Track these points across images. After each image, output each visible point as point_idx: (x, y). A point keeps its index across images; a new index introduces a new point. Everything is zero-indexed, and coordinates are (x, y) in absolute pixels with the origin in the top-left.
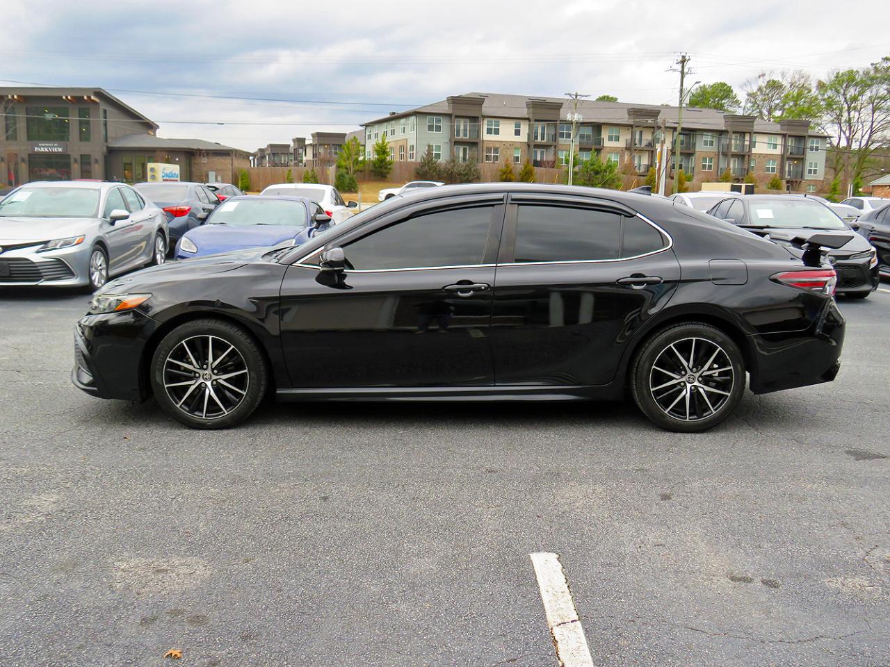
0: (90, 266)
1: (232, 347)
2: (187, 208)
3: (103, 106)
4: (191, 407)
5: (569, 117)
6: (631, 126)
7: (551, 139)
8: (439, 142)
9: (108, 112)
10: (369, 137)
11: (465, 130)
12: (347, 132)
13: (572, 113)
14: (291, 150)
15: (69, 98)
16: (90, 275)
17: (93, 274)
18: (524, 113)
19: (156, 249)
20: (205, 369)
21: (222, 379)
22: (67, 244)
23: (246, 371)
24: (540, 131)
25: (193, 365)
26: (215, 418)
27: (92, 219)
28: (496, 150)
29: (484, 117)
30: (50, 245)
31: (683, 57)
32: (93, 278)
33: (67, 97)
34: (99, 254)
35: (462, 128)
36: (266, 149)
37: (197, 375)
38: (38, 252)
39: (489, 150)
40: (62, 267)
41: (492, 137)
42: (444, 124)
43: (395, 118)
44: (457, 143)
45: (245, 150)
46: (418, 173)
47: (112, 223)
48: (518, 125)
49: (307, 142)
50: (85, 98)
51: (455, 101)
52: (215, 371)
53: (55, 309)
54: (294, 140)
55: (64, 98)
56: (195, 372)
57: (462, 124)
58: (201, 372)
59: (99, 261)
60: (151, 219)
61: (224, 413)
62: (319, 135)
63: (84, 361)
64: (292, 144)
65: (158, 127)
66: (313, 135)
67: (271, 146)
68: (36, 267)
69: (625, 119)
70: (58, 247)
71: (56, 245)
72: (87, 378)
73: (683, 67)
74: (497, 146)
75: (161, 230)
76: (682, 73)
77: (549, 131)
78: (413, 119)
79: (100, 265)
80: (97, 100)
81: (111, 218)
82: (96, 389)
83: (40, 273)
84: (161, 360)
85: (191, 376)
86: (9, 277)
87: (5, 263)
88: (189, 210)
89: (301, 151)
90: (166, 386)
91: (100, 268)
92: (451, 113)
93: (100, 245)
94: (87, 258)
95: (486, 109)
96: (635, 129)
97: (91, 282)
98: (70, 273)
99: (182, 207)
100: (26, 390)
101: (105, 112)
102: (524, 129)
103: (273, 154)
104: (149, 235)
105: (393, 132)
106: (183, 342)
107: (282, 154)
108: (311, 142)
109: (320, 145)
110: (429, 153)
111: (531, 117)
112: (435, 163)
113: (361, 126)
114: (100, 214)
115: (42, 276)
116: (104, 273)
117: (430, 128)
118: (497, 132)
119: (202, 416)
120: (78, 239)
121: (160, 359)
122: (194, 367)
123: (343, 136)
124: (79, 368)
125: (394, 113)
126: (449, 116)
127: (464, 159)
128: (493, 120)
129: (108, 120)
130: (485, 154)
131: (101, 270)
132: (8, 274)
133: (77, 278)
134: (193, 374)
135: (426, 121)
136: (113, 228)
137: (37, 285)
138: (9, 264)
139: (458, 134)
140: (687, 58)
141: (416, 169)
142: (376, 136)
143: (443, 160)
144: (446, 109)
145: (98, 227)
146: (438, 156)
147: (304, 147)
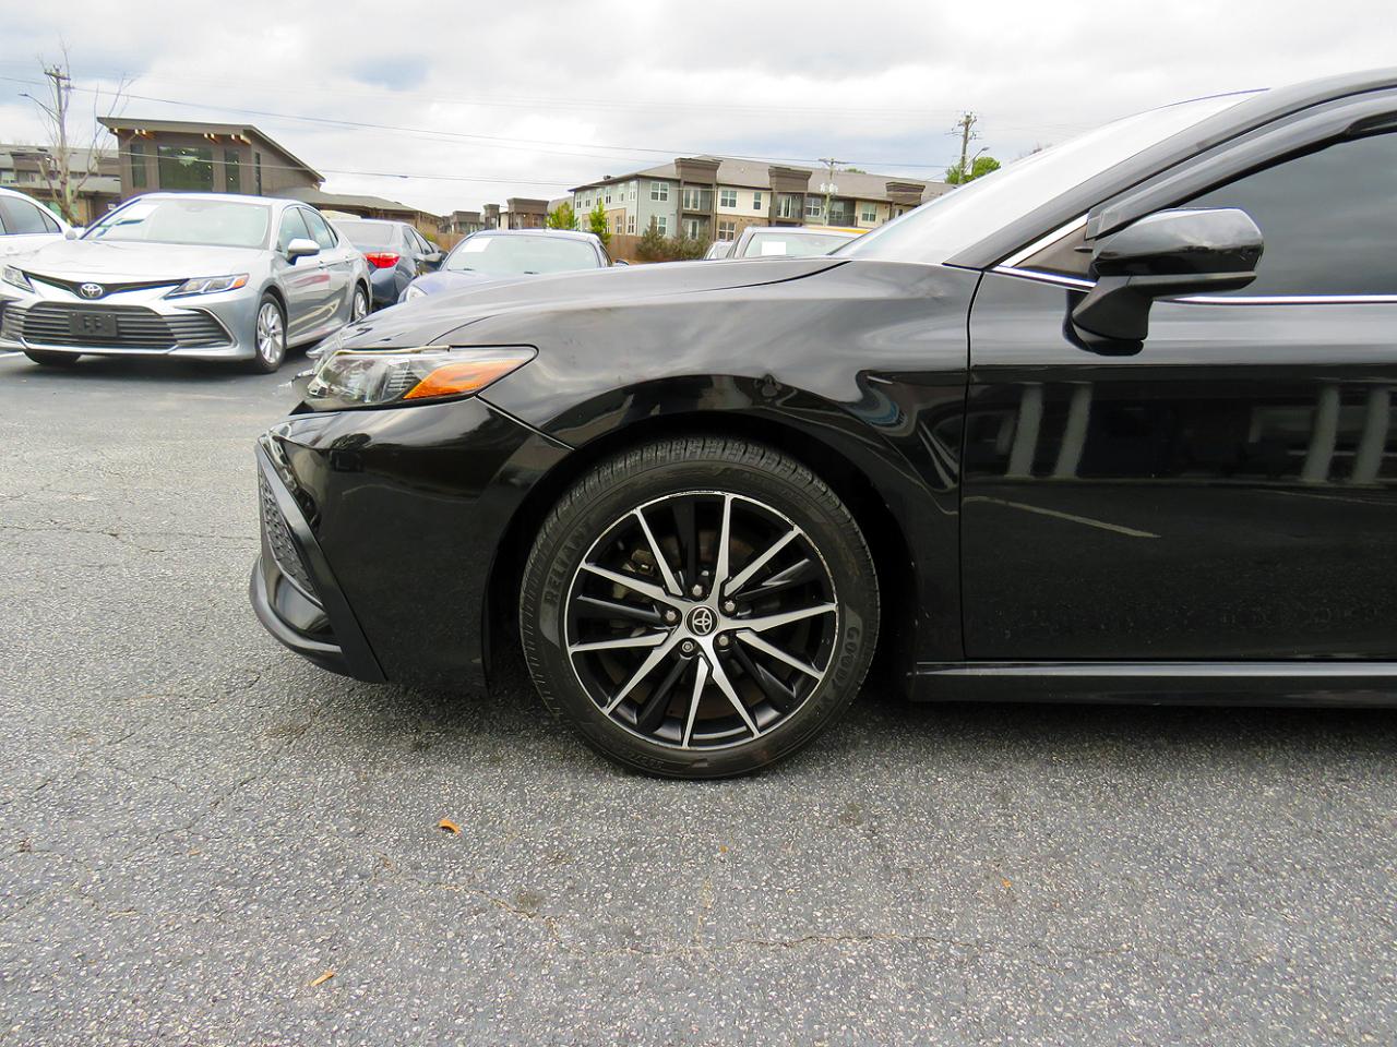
0: (257, 328)
1: (797, 530)
2: (394, 256)
3: (255, 149)
4: (646, 714)
5: (822, 189)
6: (890, 203)
7: (796, 215)
8: (663, 213)
9: (261, 157)
10: (579, 205)
11: (695, 200)
12: (550, 200)
13: (827, 184)
14: (482, 220)
15: (213, 136)
16: (257, 343)
17: (261, 340)
18: (765, 181)
19: (356, 312)
20: (697, 599)
21: (752, 631)
22: (217, 287)
23: (832, 607)
24: (783, 206)
25: (666, 588)
26: (717, 746)
27: (259, 251)
28: (732, 226)
29: (718, 185)
30: (188, 287)
31: (968, 117)
32: (262, 348)
33: (209, 135)
34: (271, 309)
35: (692, 197)
36: (452, 217)
37: (671, 616)
38: (167, 298)
39: (723, 225)
40: (208, 325)
41: (727, 210)
42: (672, 191)
43: (610, 182)
44: (686, 215)
45: (432, 213)
46: (640, 250)
47: (292, 261)
48: (758, 197)
49: (501, 210)
50: (233, 137)
51: (683, 164)
52: (730, 606)
53: (198, 396)
54: (485, 207)
55: (206, 136)
56: (665, 607)
57: (693, 193)
58: (685, 607)
59: (271, 319)
60: (348, 264)
61: (749, 733)
62: (516, 202)
63: (294, 557)
64: (483, 212)
65: (323, 180)
66: (509, 202)
67: (458, 213)
68: (165, 323)
69: (883, 194)
70: (202, 291)
71: (199, 288)
72: (305, 611)
73: (967, 130)
74: (733, 220)
75: (361, 282)
76: (966, 137)
77: (795, 206)
78: (633, 183)
79: (274, 328)
80: (248, 141)
81: (290, 252)
82: (336, 649)
83: (172, 334)
84: (560, 569)
85: (652, 618)
86: (114, 339)
87: (110, 314)
88: (397, 259)
89: (493, 220)
90: (571, 650)
91: (273, 331)
92: (679, 178)
93: (273, 293)
94: (252, 313)
95: (722, 175)
96: (894, 207)
97: (259, 353)
98: (223, 336)
99: (387, 254)
100: (127, 595)
101: (258, 156)
102: (765, 201)
103: (461, 223)
104: (345, 289)
105: (608, 200)
106: (637, 511)
107: (471, 223)
108: (507, 210)
109: (518, 214)
110: (653, 227)
111: (774, 187)
112: (661, 237)
113: (570, 191)
114: (273, 245)
115: (175, 340)
116: (279, 340)
117: (655, 196)
118: (733, 204)
119: (679, 740)
120: (237, 279)
121: (556, 566)
122: (667, 592)
123: (545, 203)
124: (281, 577)
125: (609, 177)
126: (677, 181)
127: (694, 234)
128: (730, 189)
129: (261, 166)
130: (718, 230)
131: (275, 335)
132: (114, 334)
133: (236, 345)
134: (657, 614)
135: (650, 188)
136: (291, 268)
137: (166, 355)
138: (118, 316)
139: (687, 206)
140: (973, 118)
141: (637, 245)
142: (588, 203)
143: (669, 234)
144: (673, 173)
145: (269, 264)
146: (663, 230)
147: (498, 216)
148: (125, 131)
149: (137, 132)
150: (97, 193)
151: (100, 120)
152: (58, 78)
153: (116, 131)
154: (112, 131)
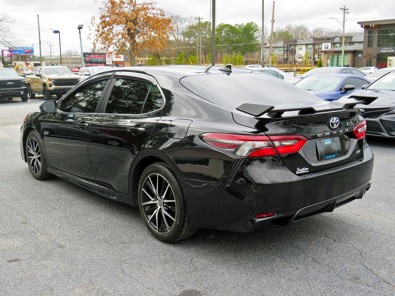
148: (367, 26)
149: (371, 26)
150: (355, 51)
151: (358, 23)
152: (344, 10)
153: (363, 26)
154: (362, 27)
